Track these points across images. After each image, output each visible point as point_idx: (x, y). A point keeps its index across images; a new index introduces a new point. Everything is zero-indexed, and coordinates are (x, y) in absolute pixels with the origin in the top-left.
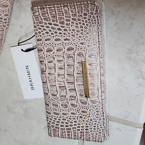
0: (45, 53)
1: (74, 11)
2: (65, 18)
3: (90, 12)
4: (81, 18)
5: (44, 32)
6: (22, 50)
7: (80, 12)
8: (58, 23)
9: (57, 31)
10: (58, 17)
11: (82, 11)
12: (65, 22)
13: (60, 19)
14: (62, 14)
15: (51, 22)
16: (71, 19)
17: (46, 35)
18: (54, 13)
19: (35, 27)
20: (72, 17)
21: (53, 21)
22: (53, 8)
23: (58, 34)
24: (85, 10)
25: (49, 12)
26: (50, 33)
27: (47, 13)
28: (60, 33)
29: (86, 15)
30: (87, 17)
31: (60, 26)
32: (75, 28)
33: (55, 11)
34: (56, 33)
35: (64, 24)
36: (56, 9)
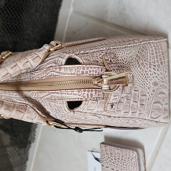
1: (122, 154)
3: (131, 157)
4: (126, 159)
5: (106, 161)
7: (126, 155)
8: (113, 159)
9: (113, 164)
10: (113, 154)
11: (127, 155)
12: (117, 160)
13: (114, 156)
14: (115, 154)
15: (109, 157)
16: (120, 158)
17: (106, 164)
18: (111, 151)
19: (101, 156)
21: (111, 157)
22: (111, 148)
23: (113, 165)
24: (128, 155)
25: (109, 150)
26: (108, 163)
27: (108, 150)
28: (114, 166)
29: (129, 158)
30: (130, 159)
31: (114, 161)
32: (122, 165)
33: (112, 151)
34: (112, 164)
35: (116, 160)
36: (113, 149)
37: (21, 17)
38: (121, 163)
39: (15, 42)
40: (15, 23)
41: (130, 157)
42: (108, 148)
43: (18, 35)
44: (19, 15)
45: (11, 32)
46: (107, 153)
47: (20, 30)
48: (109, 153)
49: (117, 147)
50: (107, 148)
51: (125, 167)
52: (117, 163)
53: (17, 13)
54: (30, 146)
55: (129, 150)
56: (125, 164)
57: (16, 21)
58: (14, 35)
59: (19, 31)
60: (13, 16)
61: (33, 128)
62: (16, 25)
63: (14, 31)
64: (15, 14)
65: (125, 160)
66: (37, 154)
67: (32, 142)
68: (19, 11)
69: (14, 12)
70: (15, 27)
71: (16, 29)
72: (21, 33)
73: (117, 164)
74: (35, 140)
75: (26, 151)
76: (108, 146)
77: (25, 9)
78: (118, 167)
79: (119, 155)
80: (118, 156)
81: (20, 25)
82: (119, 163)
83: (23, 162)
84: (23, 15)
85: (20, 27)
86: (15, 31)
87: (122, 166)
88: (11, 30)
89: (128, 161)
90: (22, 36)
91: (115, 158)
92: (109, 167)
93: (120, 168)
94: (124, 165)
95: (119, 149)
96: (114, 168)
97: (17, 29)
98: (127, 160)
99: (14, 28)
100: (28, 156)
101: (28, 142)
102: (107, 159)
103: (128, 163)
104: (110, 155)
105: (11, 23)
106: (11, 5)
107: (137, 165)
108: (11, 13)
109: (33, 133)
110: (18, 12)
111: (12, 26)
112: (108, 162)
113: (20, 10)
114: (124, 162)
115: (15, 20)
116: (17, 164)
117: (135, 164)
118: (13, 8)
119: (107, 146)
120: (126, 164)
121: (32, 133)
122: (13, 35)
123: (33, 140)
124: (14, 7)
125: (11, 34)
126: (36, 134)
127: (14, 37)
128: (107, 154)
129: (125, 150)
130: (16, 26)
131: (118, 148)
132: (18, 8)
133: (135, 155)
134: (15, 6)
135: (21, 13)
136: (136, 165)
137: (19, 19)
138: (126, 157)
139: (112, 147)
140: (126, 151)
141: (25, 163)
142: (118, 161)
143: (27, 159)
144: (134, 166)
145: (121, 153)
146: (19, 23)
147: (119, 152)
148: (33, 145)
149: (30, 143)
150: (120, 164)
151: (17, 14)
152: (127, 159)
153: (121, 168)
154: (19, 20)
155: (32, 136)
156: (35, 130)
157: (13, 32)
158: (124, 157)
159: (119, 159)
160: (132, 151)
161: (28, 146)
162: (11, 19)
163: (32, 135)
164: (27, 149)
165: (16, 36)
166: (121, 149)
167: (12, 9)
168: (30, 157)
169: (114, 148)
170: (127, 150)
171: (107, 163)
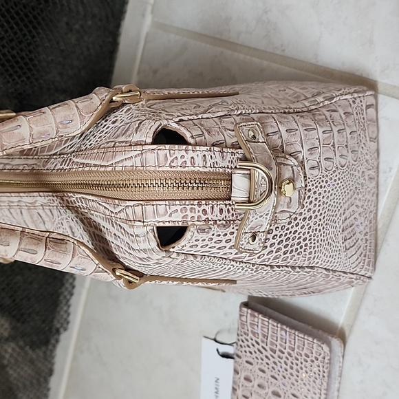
0: (242, 379)
1: (293, 343)
2: (279, 347)
3: (314, 355)
4: (299, 357)
5: (247, 349)
6: (217, 350)
7: (301, 349)
8: (267, 348)
9: (264, 358)
10: (269, 338)
11: (303, 348)
12: (278, 352)
13: (272, 344)
14: (275, 339)
15: (259, 341)
16: (286, 351)
17: (248, 354)
18: (266, 330)
19: (238, 335)
20: (288, 350)
21: (263, 342)
22: (267, 324)
23: (264, 362)
24: (307, 349)
25: (260, 325)
26: (254, 355)
27: (258, 326)
28: (268, 364)
29: (307, 356)
30: (309, 360)
31: (269, 353)
32: (288, 368)
33: (268, 329)
34: (262, 360)
35: (275, 353)
36: (270, 326)
37: (33, 37)
38: (286, 363)
39: (20, 94)
40: (21, 50)
41: (310, 355)
42: (260, 321)
43: (28, 78)
44: (30, 32)
45: (11, 71)
46: (256, 331)
47: (32, 67)
48: (259, 331)
49: (283, 323)
50: (256, 320)
51: (295, 373)
52: (277, 360)
53: (24, 28)
54: (57, 341)
55: (311, 339)
56: (295, 366)
57: (23, 46)
58: (19, 77)
59: (29, 69)
60: (15, 33)
61: (65, 297)
62: (23, 54)
63: (18, 70)
64: (21, 30)
65: (298, 360)
66: (75, 359)
67: (62, 330)
68: (28, 24)
69: (17, 24)
70: (19, 60)
71: (22, 64)
72: (33, 75)
73: (275, 363)
74: (70, 325)
75: (48, 353)
76: (260, 316)
77: (43, 19)
78: (276, 370)
79: (284, 344)
80: (281, 345)
81: (32, 56)
82: (282, 361)
83: (42, 379)
84: (38, 34)
85: (31, 60)
86: (21, 68)
87: (286, 370)
88: (12, 67)
89: (304, 363)
90: (37, 80)
91: (274, 347)
92: (255, 364)
93: (281, 373)
94: (292, 368)
95: (288, 329)
96: (266, 369)
97: (26, 64)
98: (301, 359)
99: (17, 62)
100: (53, 364)
101: (54, 331)
102: (253, 345)
103: (303, 366)
104: (260, 336)
105: (10, 50)
106: (11, 10)
107: (324, 377)
108: (12, 28)
109: (65, 308)
110: (26, 26)
111: (13, 57)
112: (253, 353)
113: (31, 22)
114: (295, 361)
115: (20, 42)
116: (28, 383)
117: (321, 374)
118: (15, 16)
119: (256, 314)
120: (298, 367)
121: (62, 308)
122: (16, 78)
123: (65, 325)
124: (17, 13)
125: (11, 75)
126: (72, 310)
127: (19, 81)
128: (254, 333)
129: (302, 336)
130: (22, 58)
131: (284, 327)
132: (26, 16)
133: (325, 352)
134: (20, 12)
135: (35, 28)
136: (321, 376)
137: (29, 42)
138: (301, 352)
139: (270, 321)
140: (304, 338)
141: (47, 381)
142: (279, 357)
143: (51, 372)
144: (317, 376)
145: (290, 341)
146: (30, 52)
147: (284, 338)
148: (63, 337)
149: (58, 332)
150: (284, 366)
151: (25, 30)
152: (304, 357)
153: (285, 374)
154: (29, 44)
155: (62, 316)
156: (68, 301)
157: (16, 72)
158: (296, 350)
159: (284, 353)
160: (320, 343)
161: (53, 341)
162: (11, 41)
163: (62, 313)
164: (50, 347)
165: (22, 81)
166: (293, 332)
167: (13, 18)
168: (57, 368)
169: (275, 324)
170: (306, 337)
171: (251, 353)
